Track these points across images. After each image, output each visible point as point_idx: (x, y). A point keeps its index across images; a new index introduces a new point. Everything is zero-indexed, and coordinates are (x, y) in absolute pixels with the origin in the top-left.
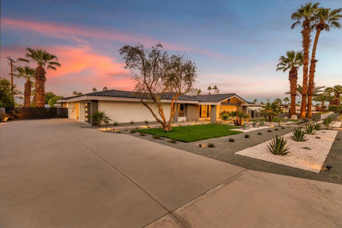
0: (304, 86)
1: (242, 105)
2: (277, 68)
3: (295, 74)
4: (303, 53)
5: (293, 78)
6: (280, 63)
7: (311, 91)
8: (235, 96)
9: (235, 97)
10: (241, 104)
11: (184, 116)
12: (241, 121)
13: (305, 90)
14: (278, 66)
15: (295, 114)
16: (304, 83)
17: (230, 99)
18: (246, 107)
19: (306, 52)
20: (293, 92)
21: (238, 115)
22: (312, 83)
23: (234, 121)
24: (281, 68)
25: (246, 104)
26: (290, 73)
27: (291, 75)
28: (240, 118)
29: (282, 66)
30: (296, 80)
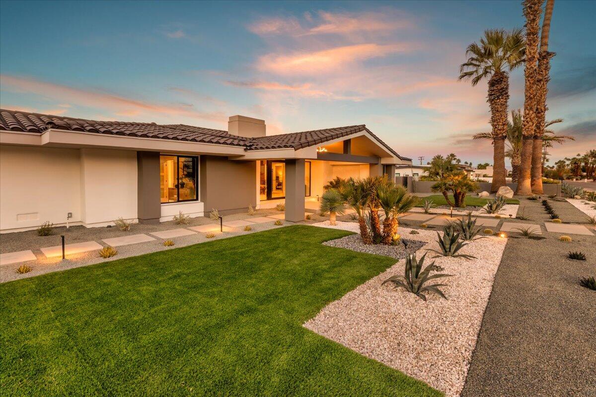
0: (528, 114)
1: (384, 161)
2: (460, 75)
3: (503, 85)
4: (524, 32)
5: (498, 97)
6: (466, 62)
7: (542, 129)
8: (364, 133)
9: (364, 136)
10: (381, 158)
11: (197, 199)
12: (387, 225)
13: (531, 123)
14: (461, 71)
15: (504, 184)
16: (529, 108)
17: (350, 140)
18: (393, 167)
19: (533, 28)
20: (499, 132)
21: (378, 196)
22: (543, 108)
23: (361, 221)
24: (470, 74)
25: (395, 160)
26: (492, 84)
27: (495, 88)
28: (387, 214)
29: (471, 69)
30: (506, 102)
